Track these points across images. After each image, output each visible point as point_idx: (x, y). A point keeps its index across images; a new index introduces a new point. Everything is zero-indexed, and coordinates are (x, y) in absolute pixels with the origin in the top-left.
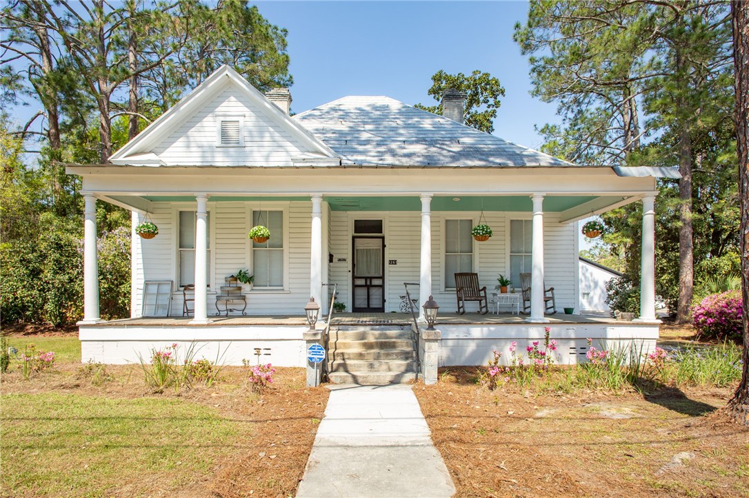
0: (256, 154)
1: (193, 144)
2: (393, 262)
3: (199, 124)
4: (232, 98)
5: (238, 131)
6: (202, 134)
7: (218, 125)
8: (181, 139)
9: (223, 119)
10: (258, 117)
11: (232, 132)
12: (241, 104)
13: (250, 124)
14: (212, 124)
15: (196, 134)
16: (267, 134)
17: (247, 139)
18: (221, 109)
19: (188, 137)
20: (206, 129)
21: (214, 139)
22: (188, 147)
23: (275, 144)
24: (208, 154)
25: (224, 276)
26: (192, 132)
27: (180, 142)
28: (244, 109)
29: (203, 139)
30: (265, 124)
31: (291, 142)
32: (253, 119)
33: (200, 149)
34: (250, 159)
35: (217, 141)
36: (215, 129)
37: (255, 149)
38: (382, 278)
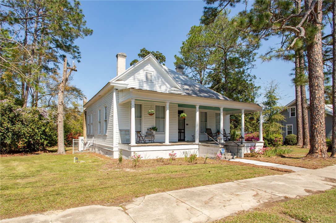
0: (157, 86)
1: (136, 79)
2: (187, 124)
3: (138, 72)
4: (149, 65)
5: (151, 76)
6: (139, 76)
7: (145, 73)
8: (132, 77)
9: (146, 72)
10: (157, 73)
11: (149, 77)
12: (152, 67)
13: (155, 75)
14: (143, 73)
15: (137, 76)
16: (160, 79)
17: (154, 80)
18: (146, 68)
19: (134, 76)
20: (141, 74)
21: (144, 78)
22: (134, 80)
23: (163, 83)
24: (141, 84)
25: (147, 128)
26: (136, 75)
27: (132, 78)
28: (153, 70)
29: (140, 78)
30: (160, 76)
31: (168, 83)
32: (156, 73)
33: (138, 81)
34: (155, 87)
35: (145, 80)
36: (144, 75)
37: (157, 84)
38: (184, 130)
